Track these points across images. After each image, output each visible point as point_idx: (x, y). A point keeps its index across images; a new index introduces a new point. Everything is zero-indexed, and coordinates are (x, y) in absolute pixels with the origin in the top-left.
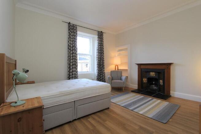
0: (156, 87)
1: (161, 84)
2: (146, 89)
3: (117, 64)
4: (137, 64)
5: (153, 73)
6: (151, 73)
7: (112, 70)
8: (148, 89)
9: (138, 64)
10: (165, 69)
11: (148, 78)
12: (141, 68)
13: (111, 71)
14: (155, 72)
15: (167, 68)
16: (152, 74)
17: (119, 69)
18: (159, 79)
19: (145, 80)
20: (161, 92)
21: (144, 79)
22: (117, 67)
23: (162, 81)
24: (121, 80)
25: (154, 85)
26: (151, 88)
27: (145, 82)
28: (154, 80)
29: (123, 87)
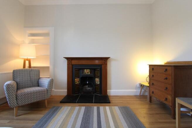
0: (89, 88)
1: (97, 83)
2: (78, 93)
3: (29, 58)
4: (65, 58)
5: (88, 70)
6: (85, 70)
7: (16, 69)
8: (81, 93)
9: (68, 59)
10: (101, 65)
11: (82, 77)
12: (73, 64)
13: (14, 71)
14: (90, 69)
15: (104, 63)
16: (87, 72)
17: (32, 65)
18: (95, 77)
19: (77, 81)
20: (98, 93)
21: (76, 79)
22: (27, 62)
23: (98, 79)
24: (38, 86)
25: (87, 86)
26: (84, 90)
27: (77, 83)
28: (88, 79)
29: (44, 100)
